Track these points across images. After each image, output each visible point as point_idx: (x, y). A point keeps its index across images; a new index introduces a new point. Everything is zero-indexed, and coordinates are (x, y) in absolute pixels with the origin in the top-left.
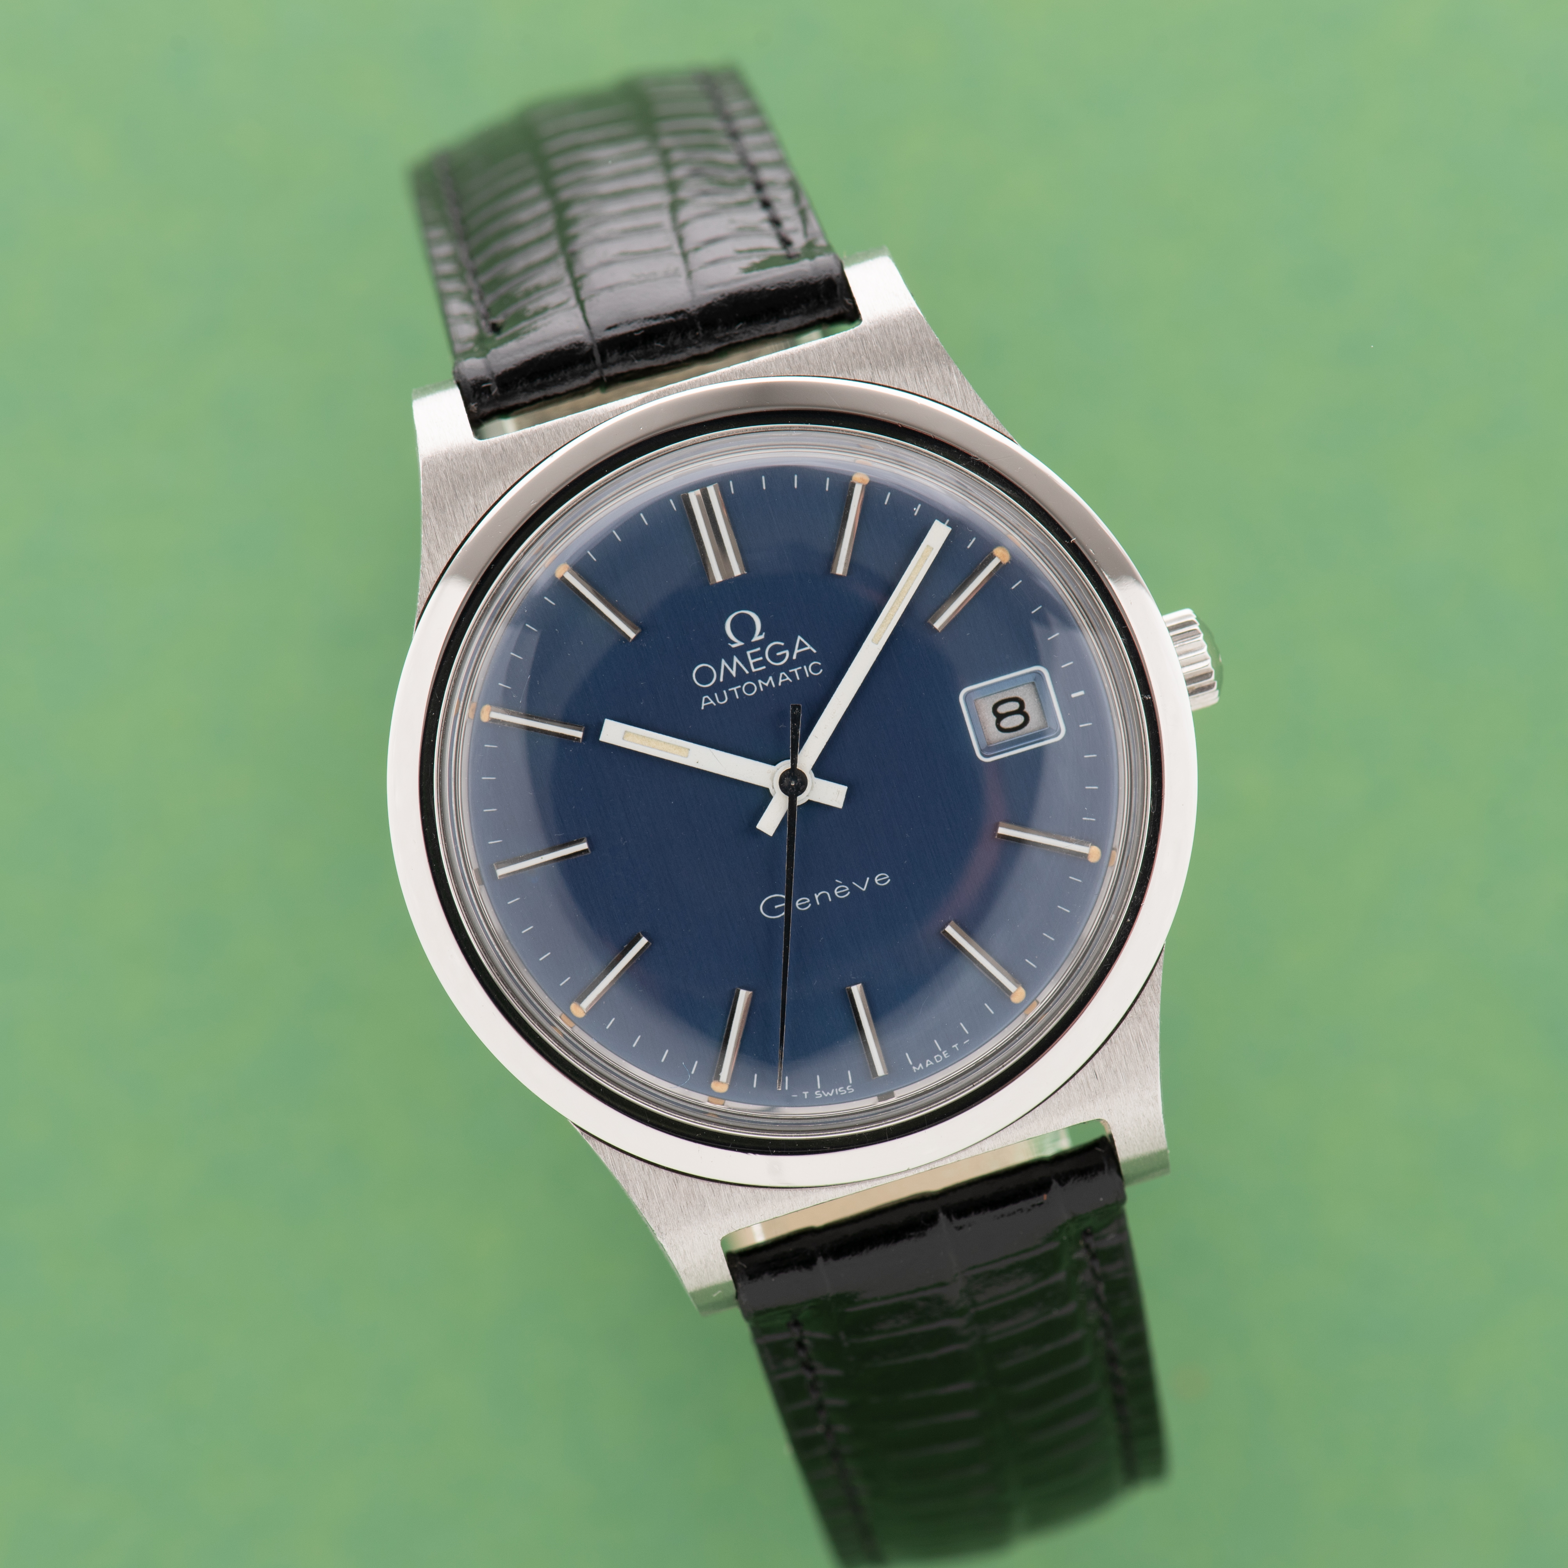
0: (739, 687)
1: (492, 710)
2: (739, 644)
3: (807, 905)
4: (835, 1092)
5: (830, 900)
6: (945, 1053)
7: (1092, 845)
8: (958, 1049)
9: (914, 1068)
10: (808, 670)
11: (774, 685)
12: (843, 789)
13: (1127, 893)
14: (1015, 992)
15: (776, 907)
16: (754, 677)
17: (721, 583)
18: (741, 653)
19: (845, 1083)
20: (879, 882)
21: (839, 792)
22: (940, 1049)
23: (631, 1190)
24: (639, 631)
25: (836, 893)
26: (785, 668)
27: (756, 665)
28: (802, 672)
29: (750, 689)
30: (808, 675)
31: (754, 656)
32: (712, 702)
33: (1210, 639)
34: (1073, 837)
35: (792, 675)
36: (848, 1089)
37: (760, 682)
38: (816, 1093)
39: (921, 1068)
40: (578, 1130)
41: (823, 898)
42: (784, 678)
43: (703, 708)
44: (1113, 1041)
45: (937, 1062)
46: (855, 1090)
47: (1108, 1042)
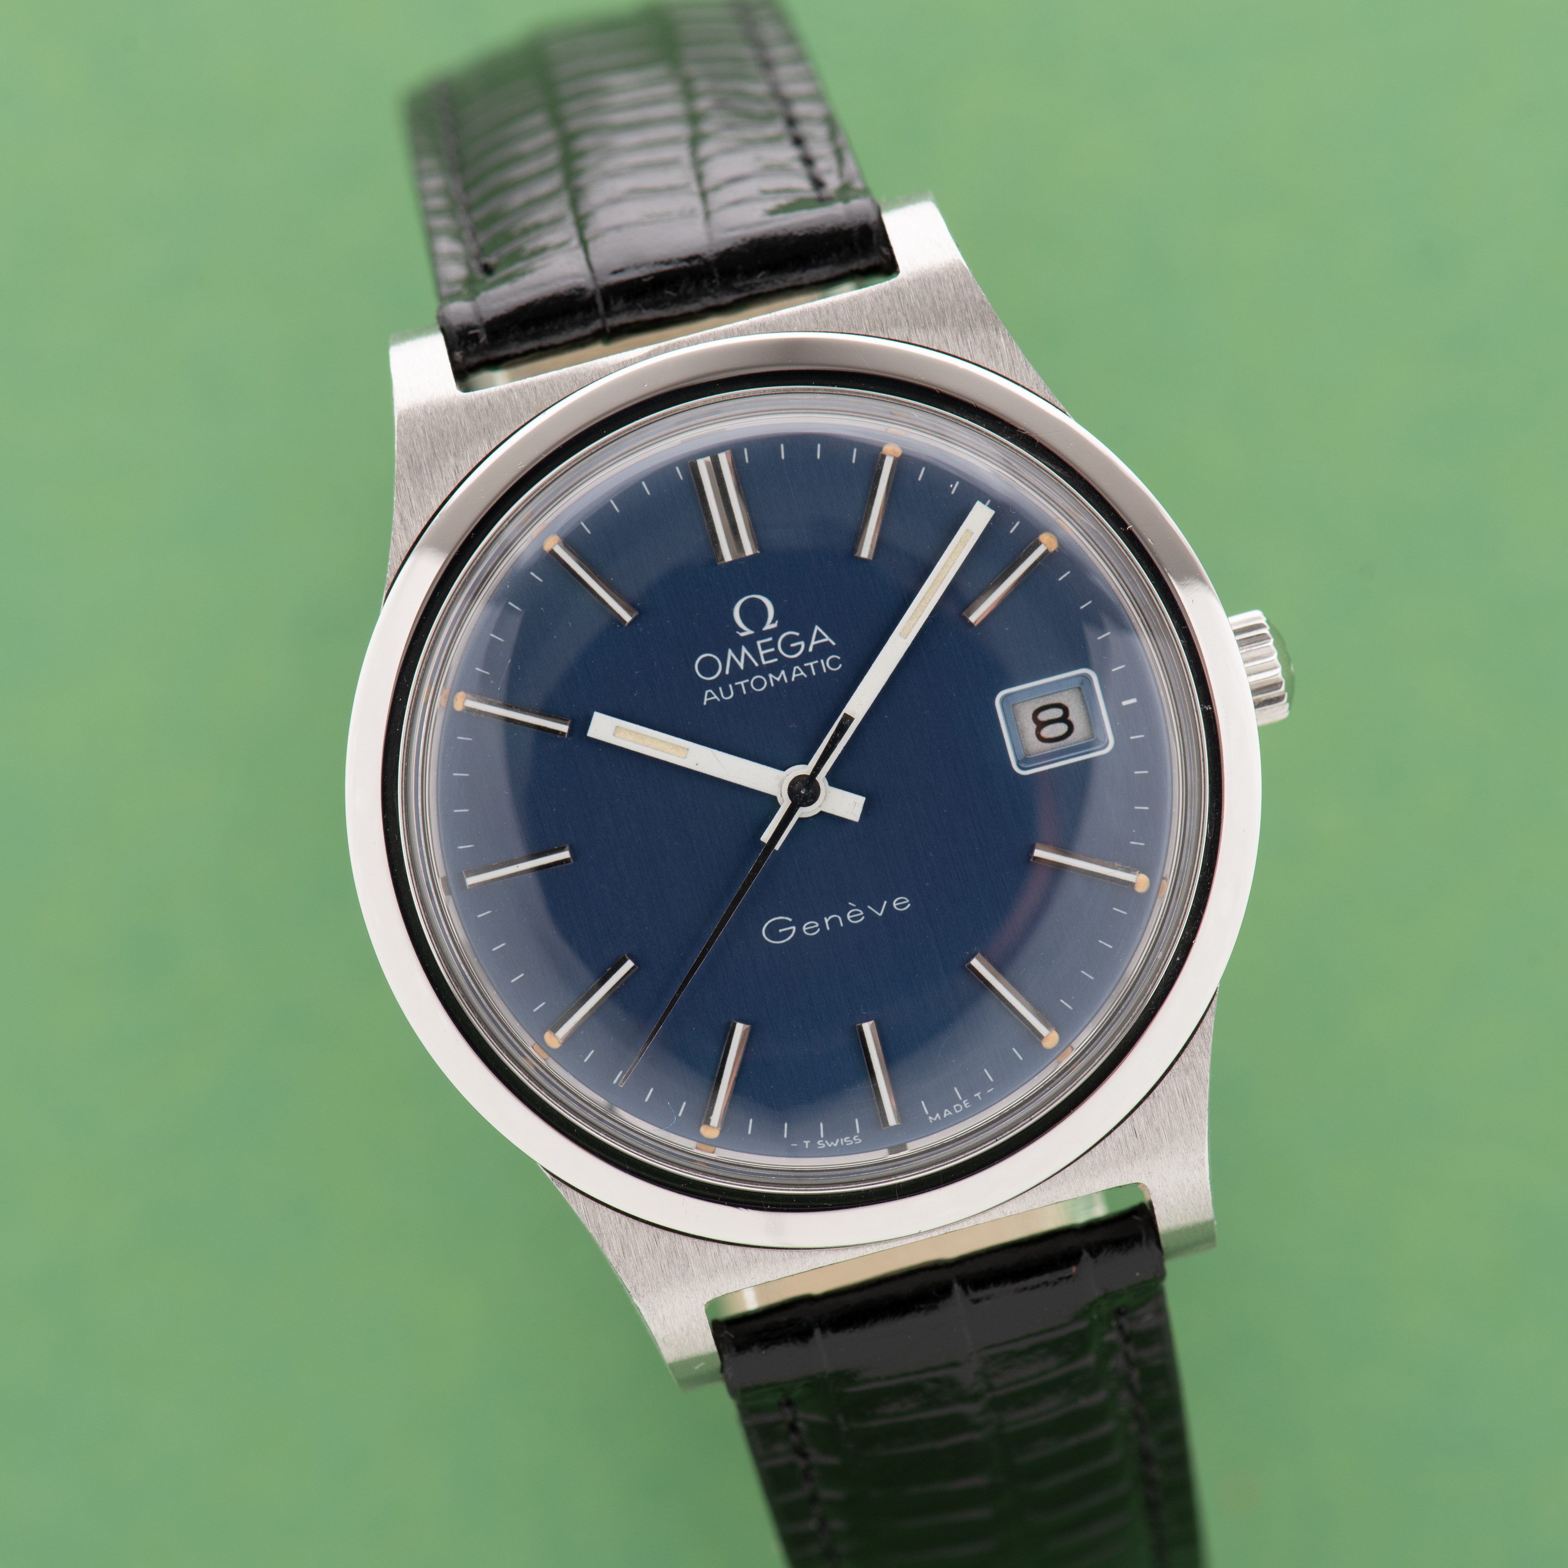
3: (815, 929)
4: (840, 1142)
6: (966, 1102)
7: (1139, 873)
8: (980, 1098)
9: (930, 1118)
10: (826, 665)
16: (764, 670)
17: (730, 562)
19: (851, 1133)
20: (898, 906)
22: (960, 1098)
23: (606, 1245)
24: (636, 614)
25: (849, 917)
26: (800, 661)
28: (818, 667)
30: (825, 671)
32: (716, 697)
33: (1281, 644)
34: (1118, 864)
36: (854, 1139)
39: (938, 1118)
41: (834, 922)
43: (705, 703)
45: (957, 1112)
46: (862, 1141)
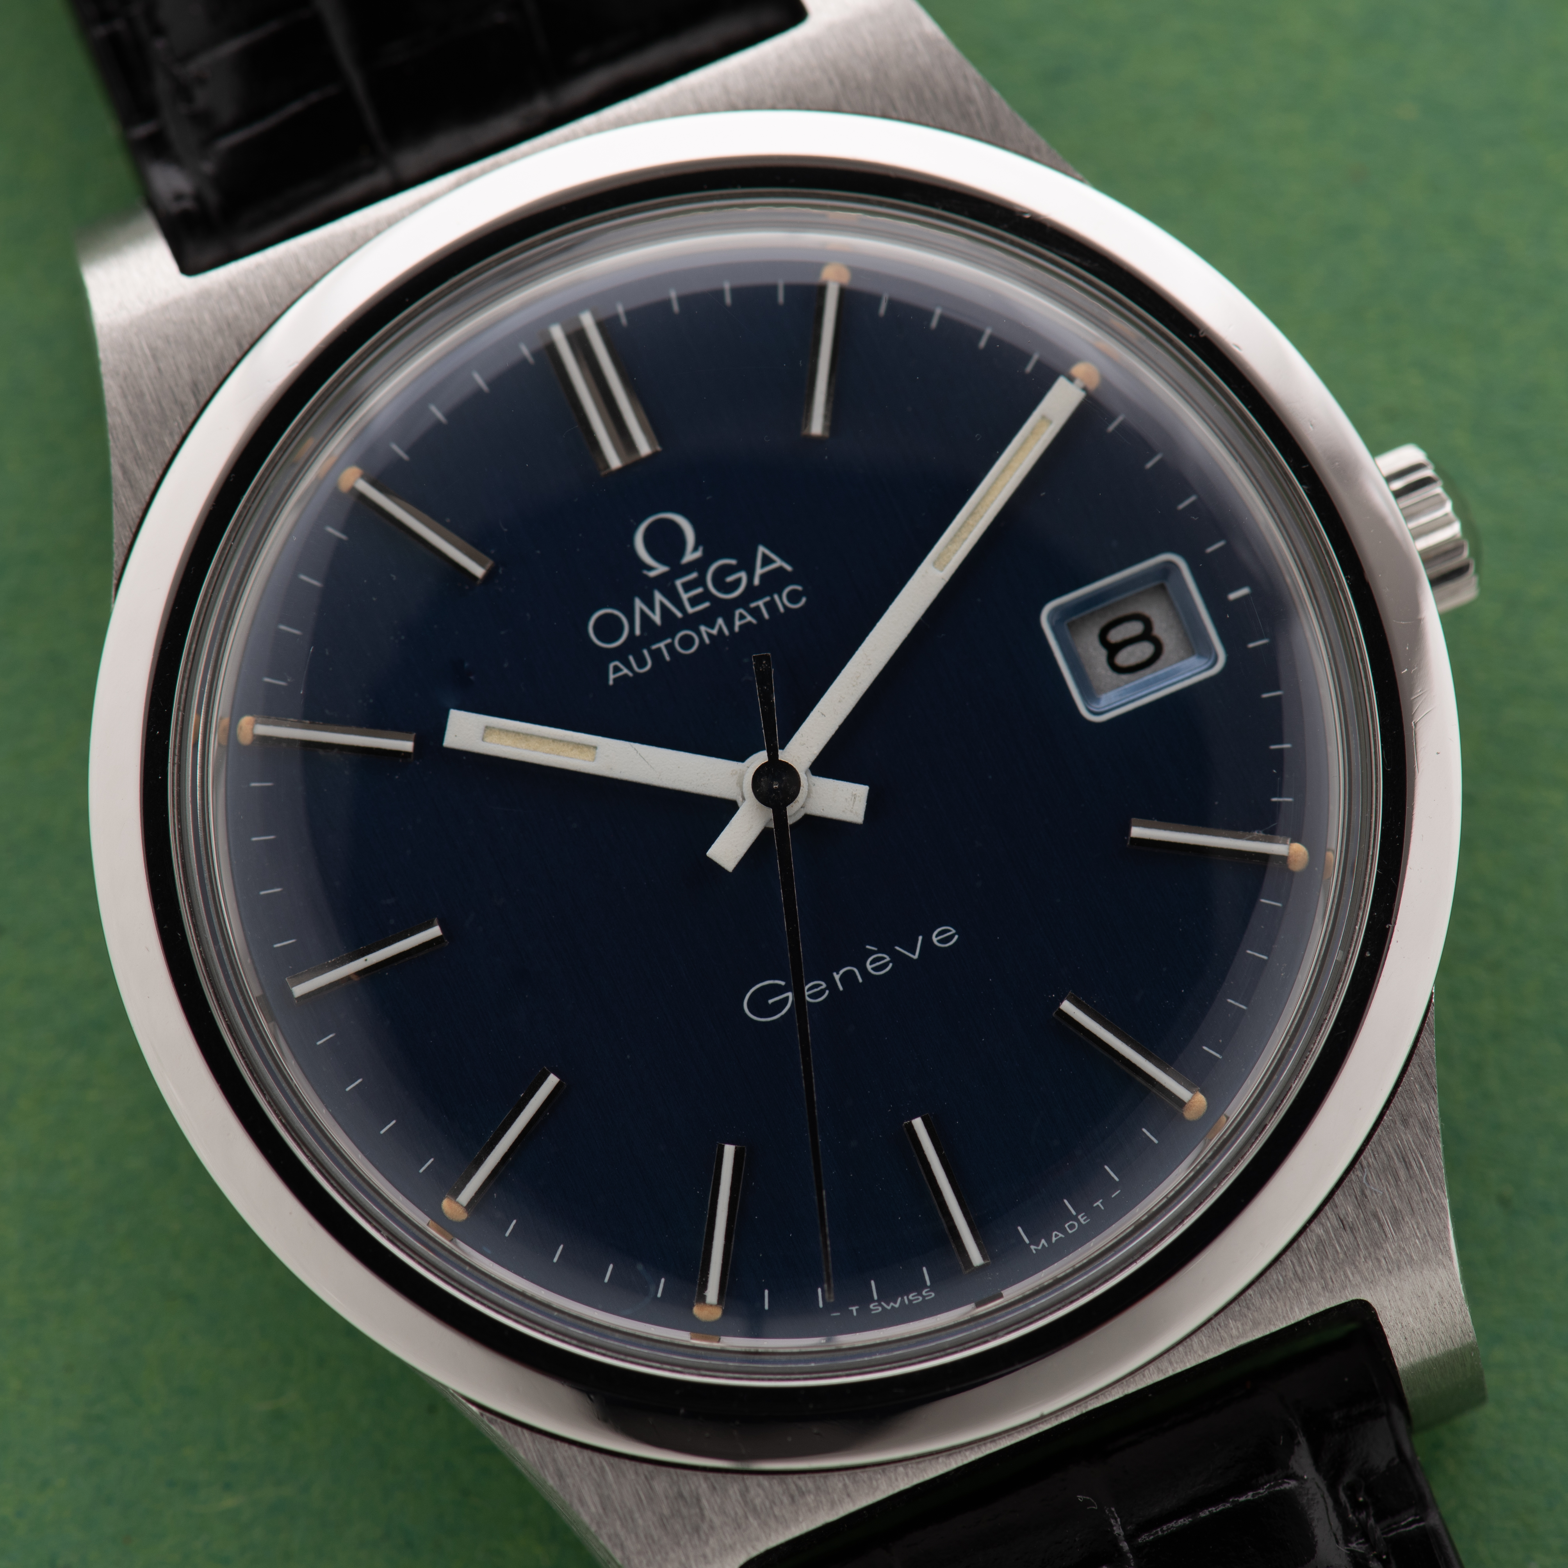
0: (669, 641)
1: (256, 722)
2: (660, 569)
5: (860, 980)
11: (726, 632)
12: (862, 791)
13: (1361, 914)
14: (1190, 1101)
15: (771, 1001)
18: (665, 584)
21: (855, 796)
27: (694, 601)
29: (687, 642)
31: (688, 587)
35: (755, 613)
37: (703, 629)
38: (871, 1306)
40: (474, 1409)
42: (742, 618)
44: (1365, 1163)
47: (1356, 1166)
